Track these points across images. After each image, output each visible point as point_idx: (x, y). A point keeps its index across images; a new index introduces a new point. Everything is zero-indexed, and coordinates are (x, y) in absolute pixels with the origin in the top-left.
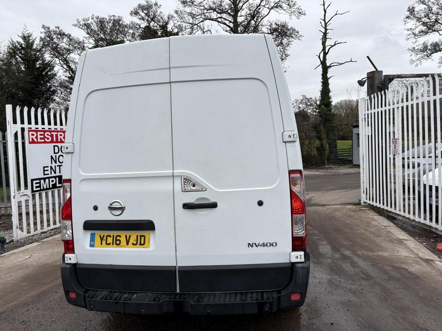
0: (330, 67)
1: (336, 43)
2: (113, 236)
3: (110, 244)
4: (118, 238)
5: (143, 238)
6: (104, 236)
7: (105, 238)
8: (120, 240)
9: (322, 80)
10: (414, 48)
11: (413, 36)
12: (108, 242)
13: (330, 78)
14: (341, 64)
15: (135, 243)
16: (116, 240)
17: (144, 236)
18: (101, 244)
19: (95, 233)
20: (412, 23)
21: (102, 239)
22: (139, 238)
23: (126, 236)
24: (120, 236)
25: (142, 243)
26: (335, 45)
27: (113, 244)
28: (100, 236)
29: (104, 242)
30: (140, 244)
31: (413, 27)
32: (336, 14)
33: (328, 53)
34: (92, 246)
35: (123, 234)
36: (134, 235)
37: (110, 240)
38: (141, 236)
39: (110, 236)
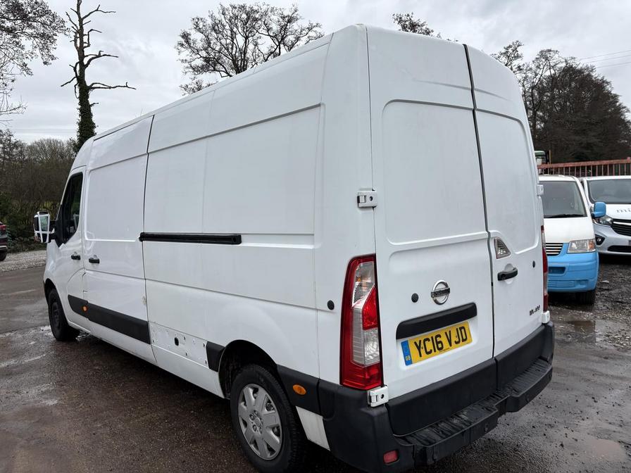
0: (91, 88)
1: (102, 54)
2: (432, 338)
3: (431, 352)
4: (439, 339)
5: (463, 330)
6: (420, 341)
7: (422, 345)
8: (441, 342)
9: (79, 107)
10: (187, 86)
11: (191, 70)
12: (428, 350)
13: (92, 105)
14: (110, 88)
15: (457, 340)
16: (438, 343)
17: (463, 328)
18: (421, 356)
19: (407, 341)
20: (186, 53)
21: (419, 348)
22: (459, 331)
23: (446, 333)
24: (439, 336)
25: (464, 338)
26: (99, 56)
27: (435, 351)
28: (415, 343)
29: (423, 351)
30: (464, 340)
31: (188, 58)
32: (97, 10)
33: (87, 65)
34: (408, 363)
35: (442, 331)
36: (453, 329)
37: (429, 346)
38: (461, 328)
39: (428, 340)
